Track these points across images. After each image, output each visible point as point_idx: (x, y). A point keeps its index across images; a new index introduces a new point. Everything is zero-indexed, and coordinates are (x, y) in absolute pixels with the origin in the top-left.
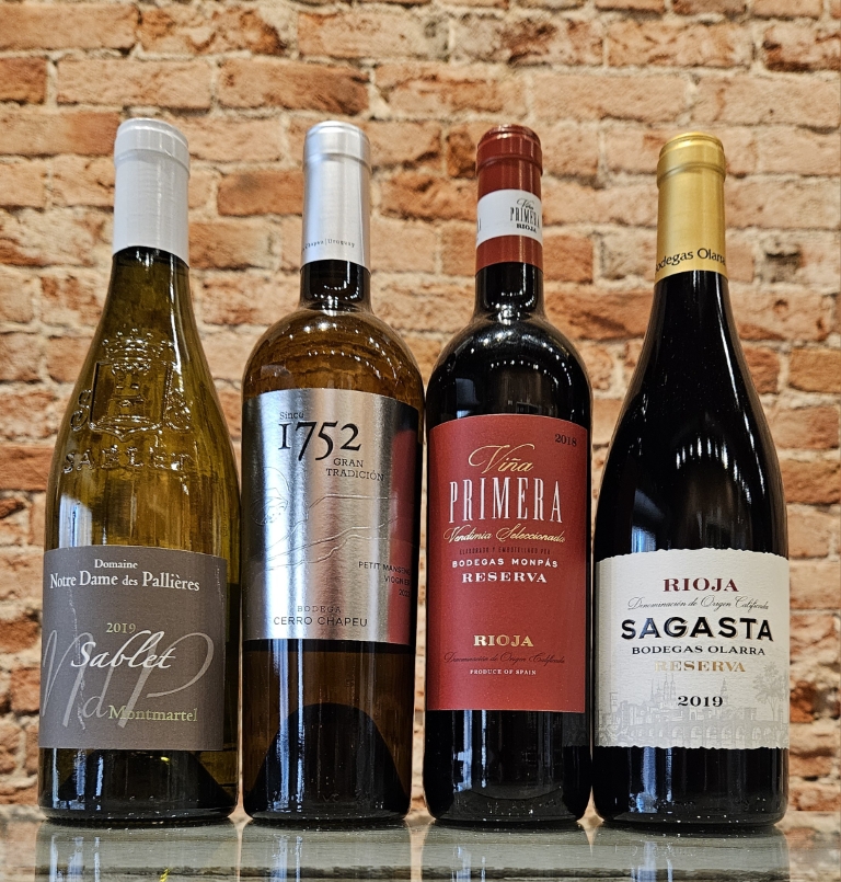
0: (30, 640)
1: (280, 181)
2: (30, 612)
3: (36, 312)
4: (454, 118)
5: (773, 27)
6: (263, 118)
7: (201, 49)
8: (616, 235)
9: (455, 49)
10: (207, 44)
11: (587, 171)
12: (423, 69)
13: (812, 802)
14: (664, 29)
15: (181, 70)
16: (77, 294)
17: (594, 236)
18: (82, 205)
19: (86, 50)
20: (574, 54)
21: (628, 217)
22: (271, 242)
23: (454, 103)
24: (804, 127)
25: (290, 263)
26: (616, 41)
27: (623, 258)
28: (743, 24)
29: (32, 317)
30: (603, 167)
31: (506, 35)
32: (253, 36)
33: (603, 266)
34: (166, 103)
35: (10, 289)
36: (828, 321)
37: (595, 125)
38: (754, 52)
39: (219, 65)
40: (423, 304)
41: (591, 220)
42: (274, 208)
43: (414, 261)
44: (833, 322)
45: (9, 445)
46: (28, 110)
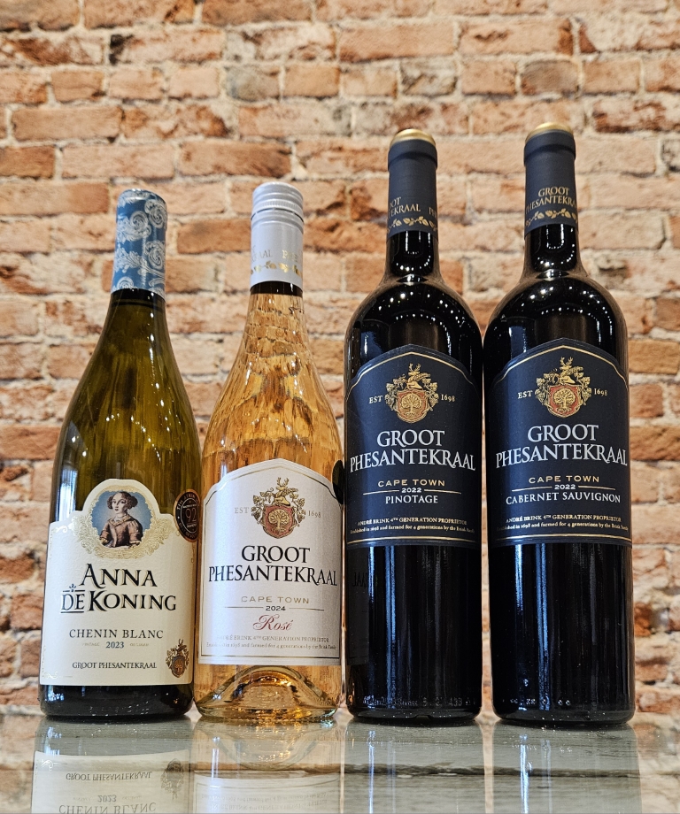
0: (27, 573)
1: (225, 228)
2: (28, 552)
3: (41, 327)
4: (355, 177)
5: (600, 101)
6: (212, 182)
7: (167, 135)
8: (481, 258)
9: (356, 128)
10: (172, 132)
11: (458, 212)
12: (332, 143)
13: (652, 703)
14: (516, 107)
15: (152, 151)
16: (72, 313)
17: (463, 260)
18: (77, 249)
19: (83, 139)
20: (447, 129)
21: (489, 245)
22: (217, 272)
23: (355, 166)
24: (626, 173)
25: (231, 286)
26: (479, 117)
27: (486, 275)
28: (577, 99)
29: (38, 331)
30: (470, 208)
31: (394, 117)
32: (206, 125)
33: (470, 282)
34: (141, 175)
35: (22, 311)
36: (651, 318)
37: (463, 178)
38: (586, 121)
39: (181, 146)
40: (331, 315)
41: (461, 248)
42: (220, 247)
43: (325, 283)
44: (655, 319)
45: (18, 426)
46: (42, 183)
